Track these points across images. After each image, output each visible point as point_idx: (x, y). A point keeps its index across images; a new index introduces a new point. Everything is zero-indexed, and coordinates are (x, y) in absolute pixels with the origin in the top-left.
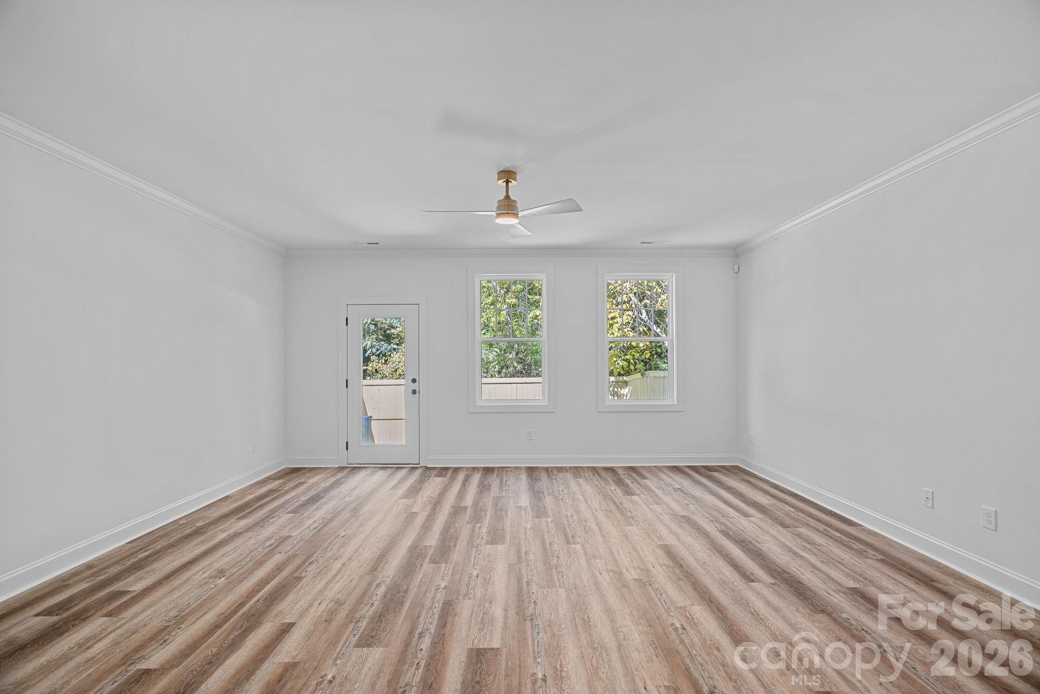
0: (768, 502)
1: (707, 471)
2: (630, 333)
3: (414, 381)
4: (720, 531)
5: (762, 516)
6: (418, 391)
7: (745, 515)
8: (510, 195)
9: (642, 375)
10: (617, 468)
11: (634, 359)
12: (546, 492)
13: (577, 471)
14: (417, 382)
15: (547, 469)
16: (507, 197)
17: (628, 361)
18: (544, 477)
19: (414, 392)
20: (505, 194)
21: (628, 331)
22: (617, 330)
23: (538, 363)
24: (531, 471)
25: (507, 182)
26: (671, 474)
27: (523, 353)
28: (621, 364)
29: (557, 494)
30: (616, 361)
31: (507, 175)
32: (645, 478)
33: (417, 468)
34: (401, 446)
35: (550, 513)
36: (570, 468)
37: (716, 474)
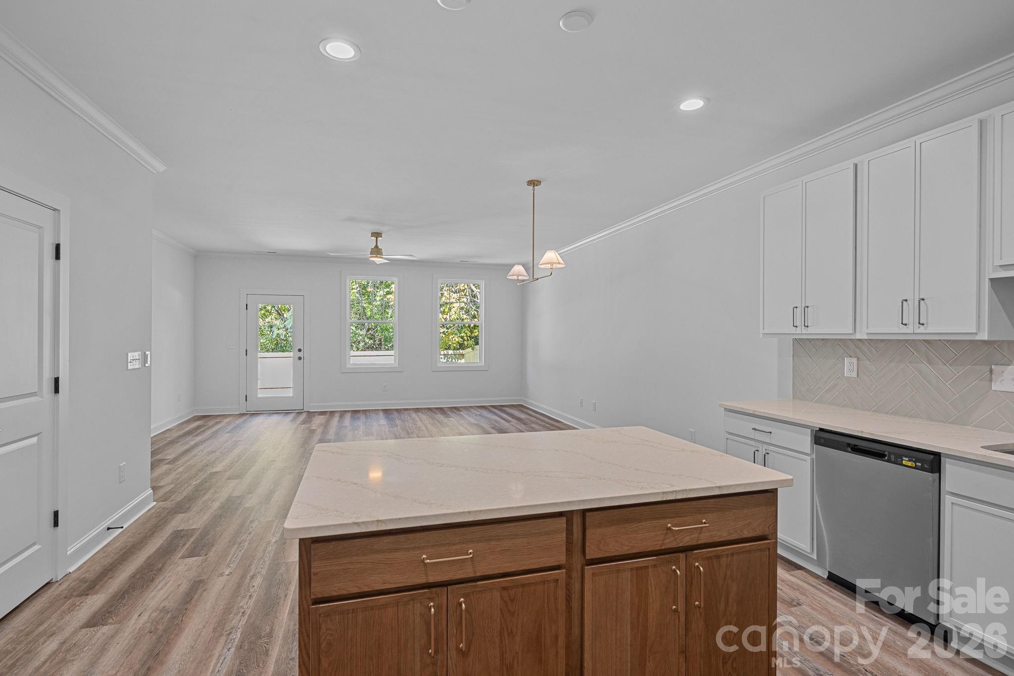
0: (525, 417)
1: (501, 408)
2: (464, 315)
3: (300, 350)
4: (491, 428)
5: (517, 422)
6: (303, 358)
7: (508, 421)
8: (378, 245)
9: (473, 349)
10: (445, 408)
11: (467, 336)
12: (396, 419)
13: (417, 410)
14: (302, 351)
15: (397, 410)
16: (376, 246)
17: (462, 337)
18: (395, 414)
19: (300, 358)
20: (375, 245)
21: (463, 314)
22: (454, 313)
23: (388, 340)
24: (386, 411)
25: (377, 238)
26: (478, 409)
27: (374, 329)
28: (457, 340)
29: (403, 419)
30: (454, 337)
31: (377, 235)
32: (461, 411)
33: (302, 412)
34: (290, 397)
35: (399, 426)
36: (413, 409)
37: (506, 409)
